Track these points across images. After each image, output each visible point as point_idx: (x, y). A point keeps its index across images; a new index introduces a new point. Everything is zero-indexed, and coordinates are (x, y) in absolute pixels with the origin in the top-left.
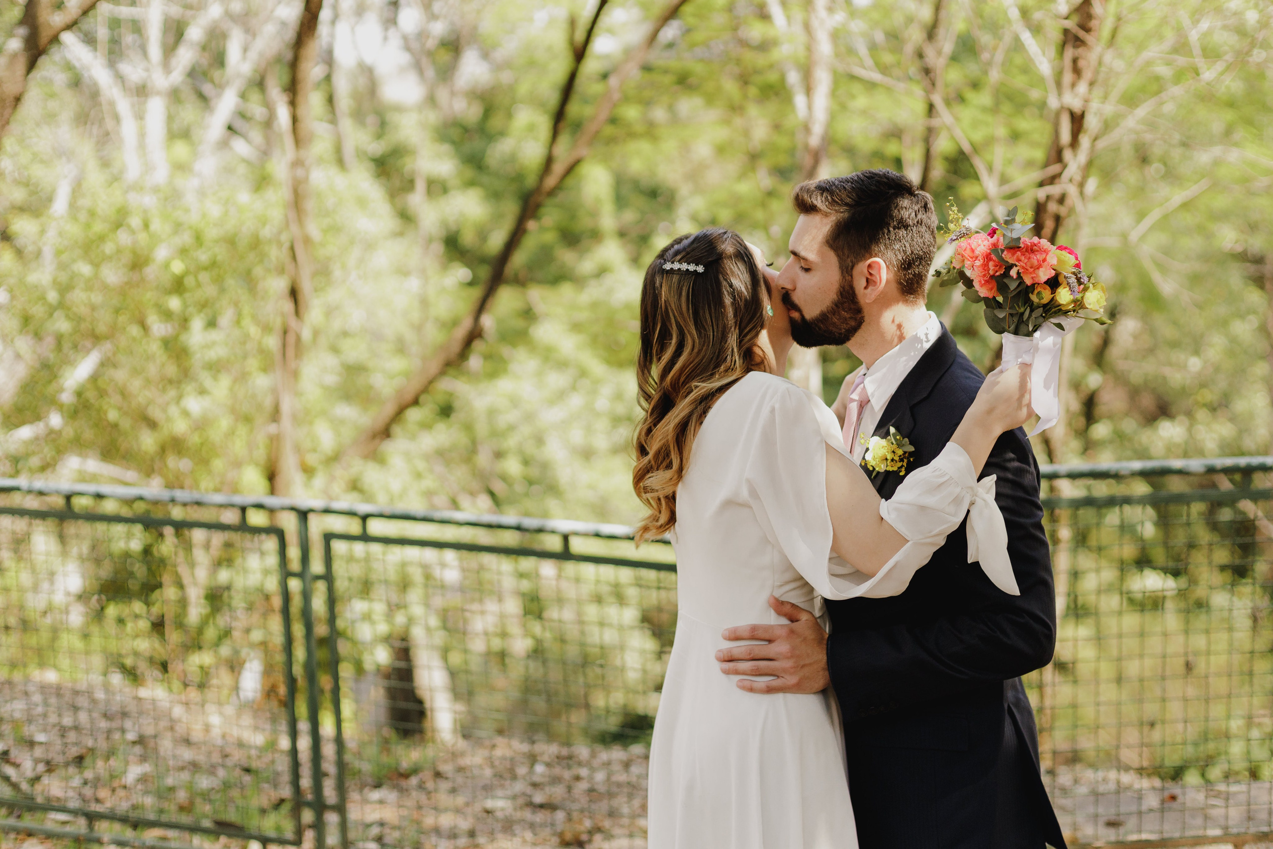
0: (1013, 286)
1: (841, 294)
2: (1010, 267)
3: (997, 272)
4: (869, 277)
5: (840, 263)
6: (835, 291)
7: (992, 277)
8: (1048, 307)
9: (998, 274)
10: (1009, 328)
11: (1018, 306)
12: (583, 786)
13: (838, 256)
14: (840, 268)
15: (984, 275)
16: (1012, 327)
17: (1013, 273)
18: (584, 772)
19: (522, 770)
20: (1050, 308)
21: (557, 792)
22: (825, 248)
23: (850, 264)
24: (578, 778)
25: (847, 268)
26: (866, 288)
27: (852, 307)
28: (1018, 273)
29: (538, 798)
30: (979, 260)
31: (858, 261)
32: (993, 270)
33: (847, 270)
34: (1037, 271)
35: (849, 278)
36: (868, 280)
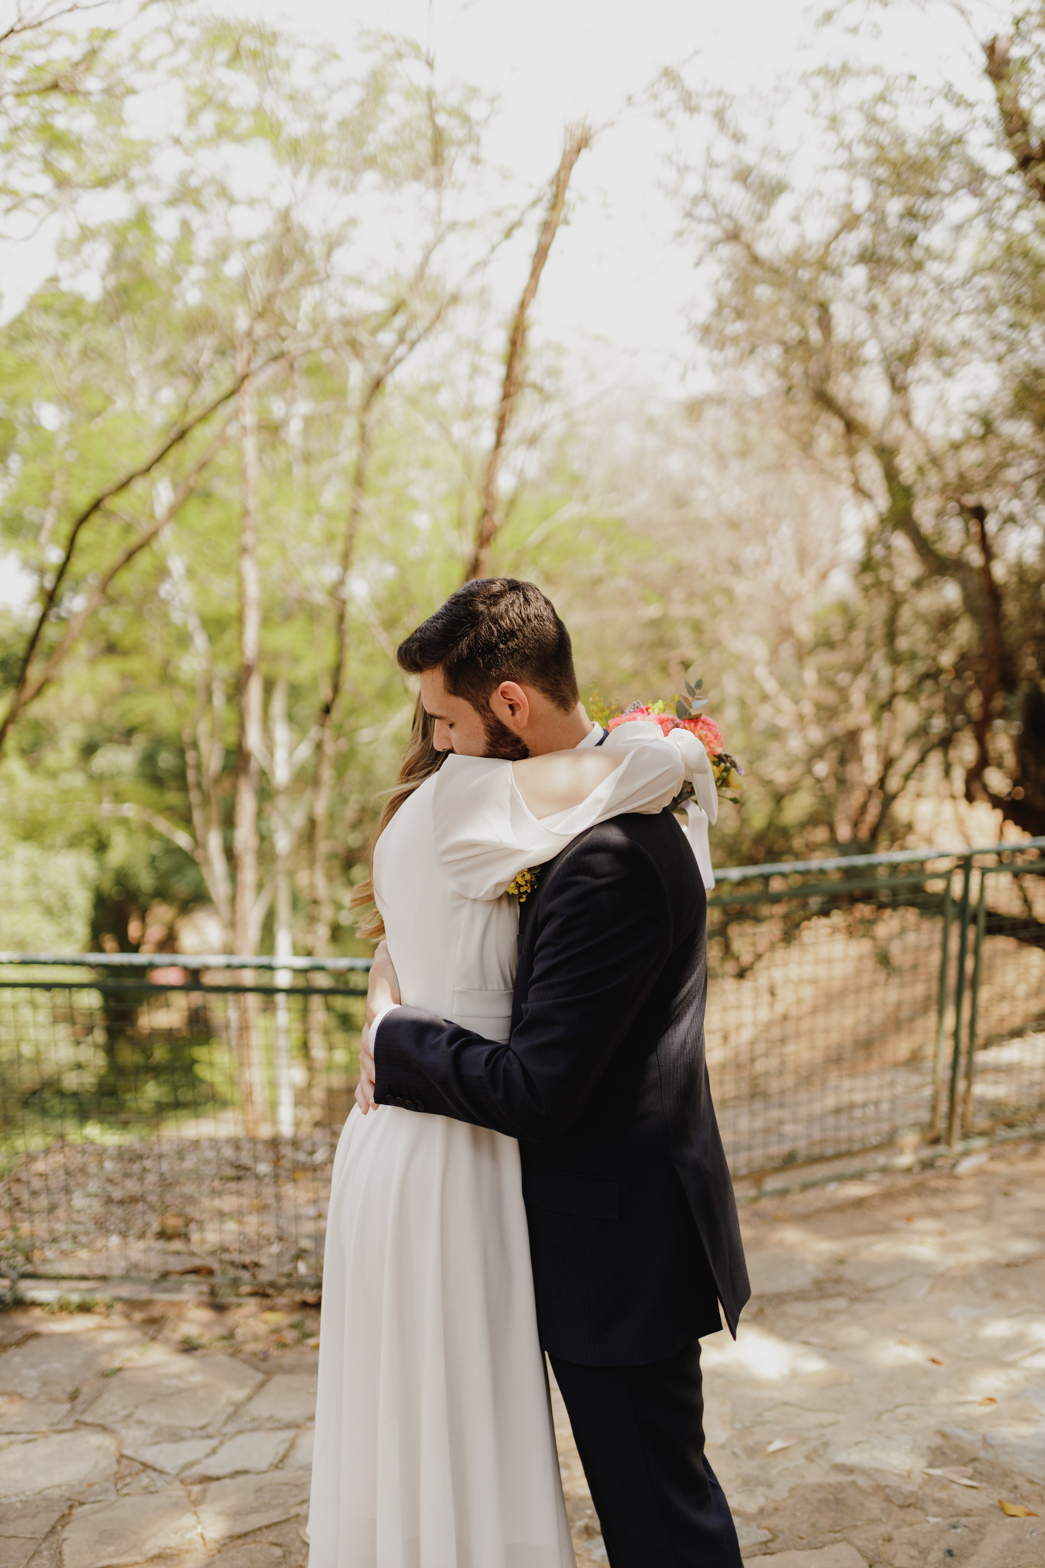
1: (491, 733)
4: (511, 703)
5: (473, 705)
6: (483, 733)
12: (152, 1178)
13: (467, 699)
14: (476, 709)
18: (148, 1164)
19: (93, 1169)
21: (132, 1186)
22: (450, 697)
23: (484, 701)
24: (145, 1170)
25: (483, 706)
26: (513, 714)
27: (508, 739)
29: (117, 1194)
31: (490, 695)
33: (483, 709)
35: (489, 715)
36: (511, 707)
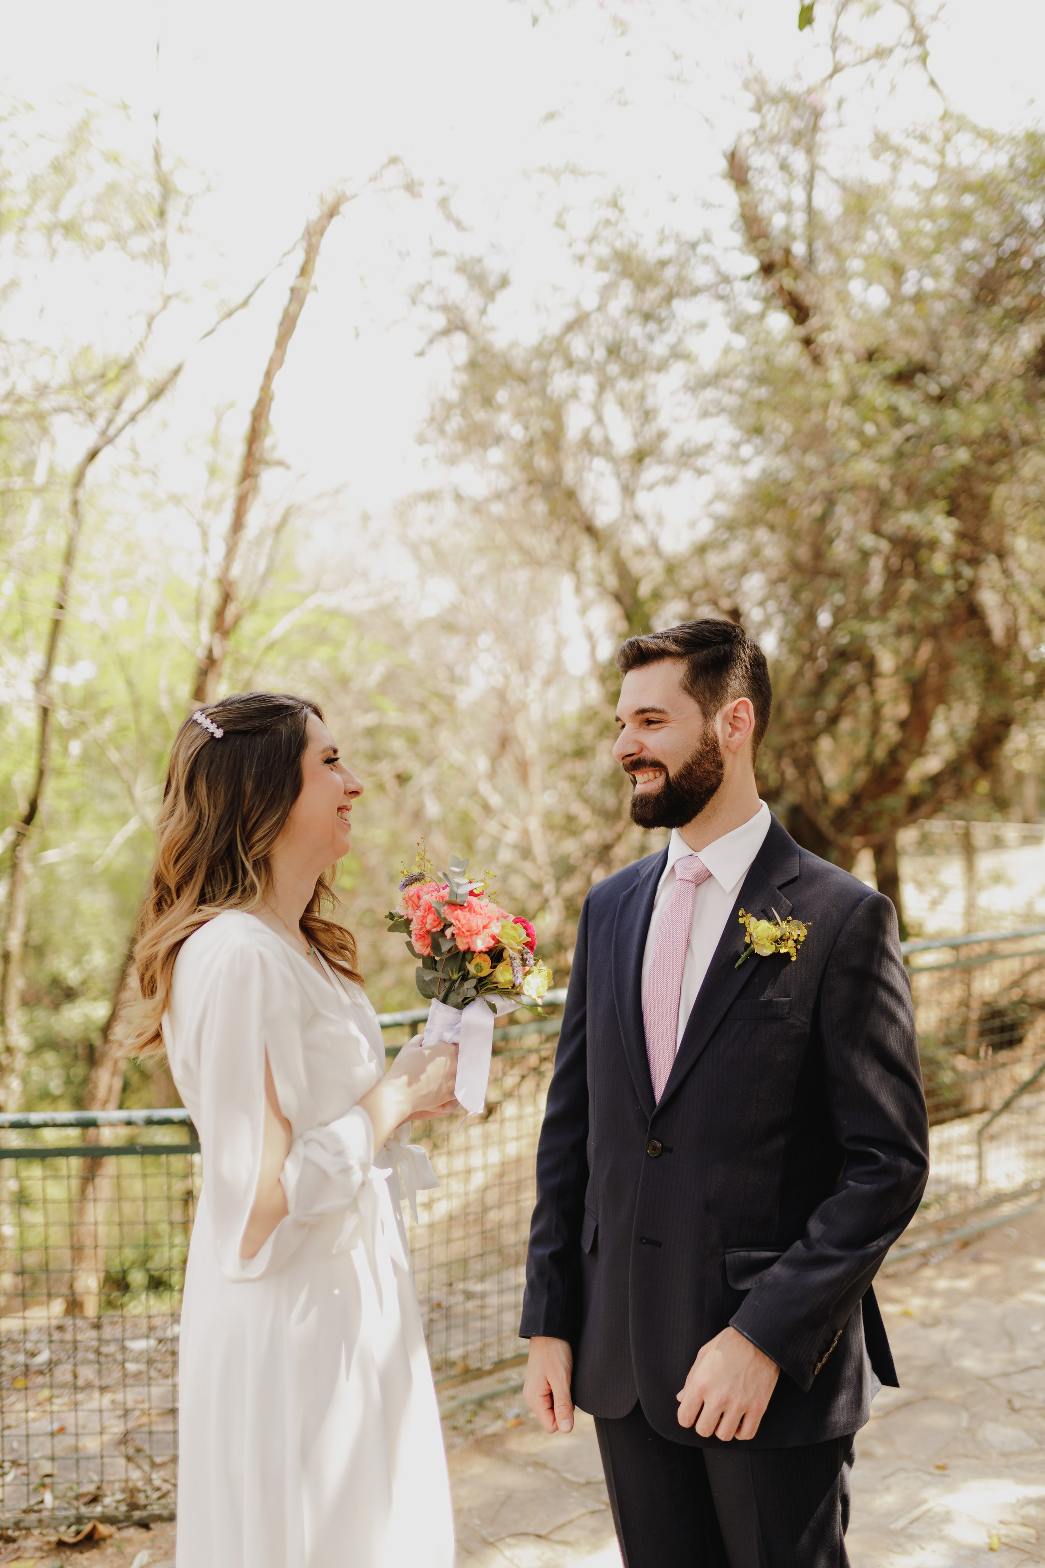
0: (445, 947)
2: (448, 925)
3: (434, 927)
5: (702, 710)
7: (428, 932)
8: (485, 982)
9: (434, 930)
10: (439, 993)
11: (452, 971)
14: (702, 713)
15: (421, 929)
16: (442, 995)
17: (448, 932)
20: (487, 983)
22: (682, 694)
23: (713, 709)
25: (710, 714)
27: (716, 758)
28: (453, 935)
30: (420, 910)
32: (431, 924)
33: (709, 716)
34: (474, 937)
35: (712, 724)
